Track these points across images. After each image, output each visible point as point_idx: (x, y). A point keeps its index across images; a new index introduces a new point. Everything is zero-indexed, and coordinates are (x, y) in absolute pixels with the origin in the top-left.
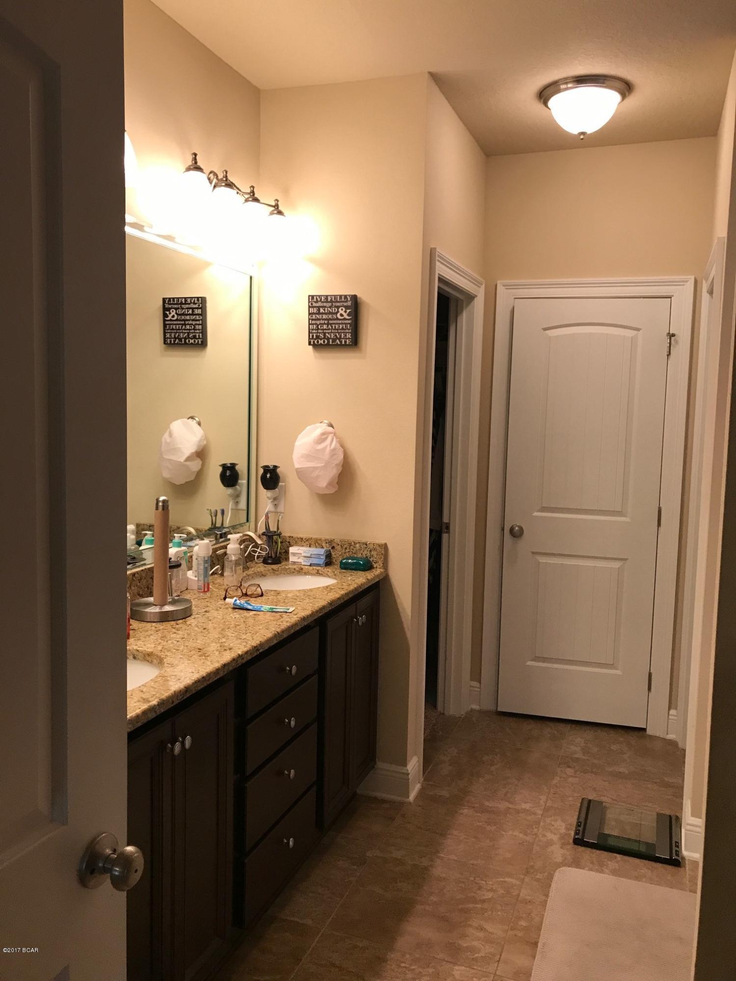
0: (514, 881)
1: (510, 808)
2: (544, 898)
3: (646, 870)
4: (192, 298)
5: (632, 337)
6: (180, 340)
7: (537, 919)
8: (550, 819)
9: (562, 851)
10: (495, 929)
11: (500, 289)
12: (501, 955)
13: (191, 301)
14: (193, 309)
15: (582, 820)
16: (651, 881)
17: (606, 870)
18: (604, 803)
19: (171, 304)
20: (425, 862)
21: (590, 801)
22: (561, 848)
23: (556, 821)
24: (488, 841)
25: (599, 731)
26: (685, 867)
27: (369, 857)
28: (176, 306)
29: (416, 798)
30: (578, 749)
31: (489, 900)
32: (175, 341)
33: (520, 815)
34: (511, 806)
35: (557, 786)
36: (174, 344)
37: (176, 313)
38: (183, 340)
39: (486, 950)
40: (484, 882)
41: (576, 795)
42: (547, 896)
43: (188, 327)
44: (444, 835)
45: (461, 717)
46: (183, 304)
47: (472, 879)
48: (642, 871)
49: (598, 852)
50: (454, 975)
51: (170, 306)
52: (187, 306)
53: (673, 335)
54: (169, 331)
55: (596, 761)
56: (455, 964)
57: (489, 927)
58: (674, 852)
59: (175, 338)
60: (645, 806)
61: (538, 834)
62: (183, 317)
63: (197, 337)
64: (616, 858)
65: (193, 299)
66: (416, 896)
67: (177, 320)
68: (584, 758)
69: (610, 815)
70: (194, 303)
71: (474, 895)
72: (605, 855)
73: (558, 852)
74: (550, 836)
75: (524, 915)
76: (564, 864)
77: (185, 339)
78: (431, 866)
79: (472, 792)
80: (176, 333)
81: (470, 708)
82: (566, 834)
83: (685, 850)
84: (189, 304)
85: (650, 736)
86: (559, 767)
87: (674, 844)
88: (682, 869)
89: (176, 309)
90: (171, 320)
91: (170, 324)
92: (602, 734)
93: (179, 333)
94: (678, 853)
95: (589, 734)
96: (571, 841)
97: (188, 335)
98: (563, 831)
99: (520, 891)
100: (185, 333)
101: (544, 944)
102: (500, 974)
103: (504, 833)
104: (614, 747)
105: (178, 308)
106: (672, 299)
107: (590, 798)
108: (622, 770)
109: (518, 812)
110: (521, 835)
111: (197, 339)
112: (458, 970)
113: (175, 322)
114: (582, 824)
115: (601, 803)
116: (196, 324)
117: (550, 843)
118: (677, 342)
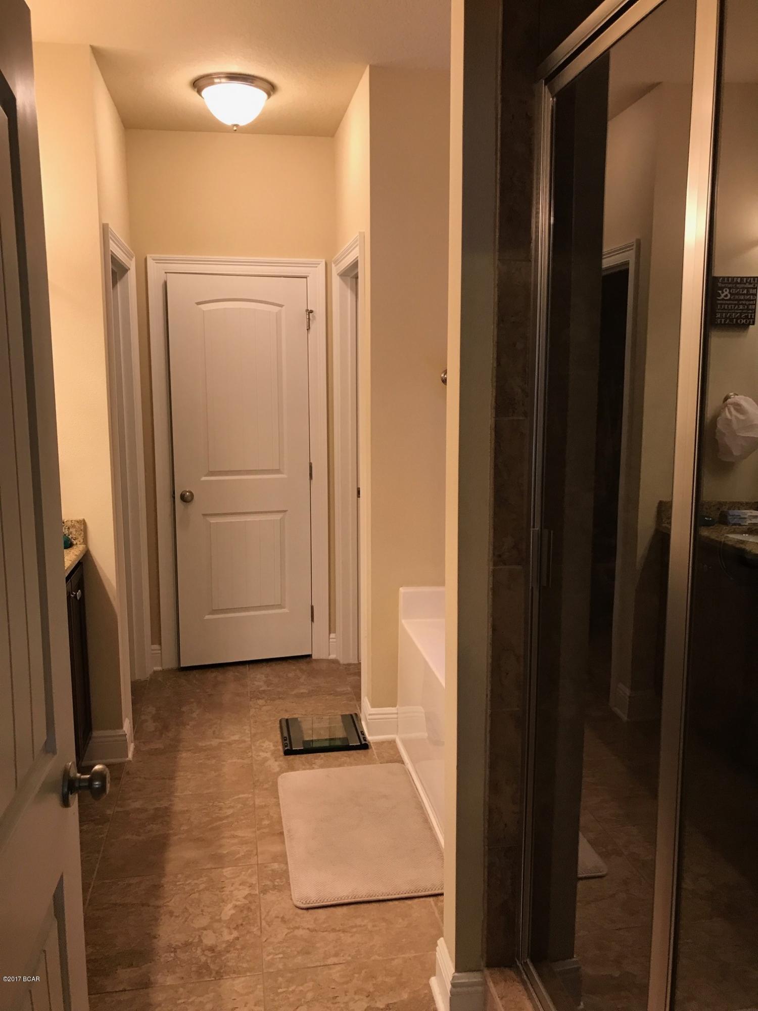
0: (246, 795)
1: (222, 743)
2: (275, 800)
3: (345, 758)
4: (749, 277)
5: (277, 313)
6: (731, 320)
7: (275, 816)
8: (258, 742)
9: (277, 763)
10: (245, 833)
11: (150, 262)
12: (257, 850)
13: (746, 281)
14: (748, 288)
15: (286, 734)
16: (351, 764)
17: (316, 767)
18: (299, 719)
19: (725, 283)
20: (164, 803)
21: (287, 720)
22: (276, 761)
23: (264, 742)
24: (213, 772)
25: (274, 665)
26: (371, 748)
27: (110, 814)
28: (730, 286)
29: (134, 756)
30: (261, 683)
31: (232, 815)
32: (725, 321)
33: (233, 746)
34: (222, 741)
35: (254, 716)
36: (725, 324)
37: (730, 293)
38: (735, 320)
39: (243, 850)
40: (222, 804)
41: (272, 719)
42: (278, 798)
43: (741, 307)
44: (172, 778)
45: (147, 681)
46: (738, 283)
47: (211, 804)
48: (343, 759)
49: (305, 755)
50: (225, 876)
51: (723, 285)
52: (742, 286)
53: (311, 312)
54: (720, 311)
55: (279, 689)
56: (222, 868)
57: (239, 833)
58: (362, 739)
59: (726, 318)
60: (329, 713)
61: (253, 756)
62: (737, 297)
63: (749, 317)
64: (320, 756)
65: (750, 279)
66: (168, 830)
67: (730, 299)
68: (269, 689)
69: (306, 726)
70: (750, 283)
71: (218, 815)
72: (310, 756)
73: (274, 765)
74: (263, 755)
75: (265, 817)
76: (282, 771)
77: (737, 319)
78: (171, 805)
79: (184, 739)
80: (727, 313)
81: (152, 671)
82: (275, 750)
83: (369, 735)
84: (745, 284)
85: (315, 660)
86: (250, 701)
87: (360, 734)
88: (369, 751)
89: (730, 289)
90: (723, 299)
91: (722, 304)
92: (278, 667)
93: (731, 313)
94: (365, 739)
95: (266, 669)
96: (282, 753)
97: (741, 315)
98: (272, 748)
99: (254, 801)
100: (737, 313)
101: (289, 831)
102: (261, 863)
103: (224, 763)
104: (290, 675)
105: (733, 288)
106: (308, 278)
107: (286, 718)
108: (302, 691)
109: (230, 744)
110: (240, 761)
111: (749, 319)
112: (226, 871)
113: (728, 302)
114: (288, 737)
115: (296, 719)
116: (750, 304)
117: (265, 760)
118: (314, 317)
